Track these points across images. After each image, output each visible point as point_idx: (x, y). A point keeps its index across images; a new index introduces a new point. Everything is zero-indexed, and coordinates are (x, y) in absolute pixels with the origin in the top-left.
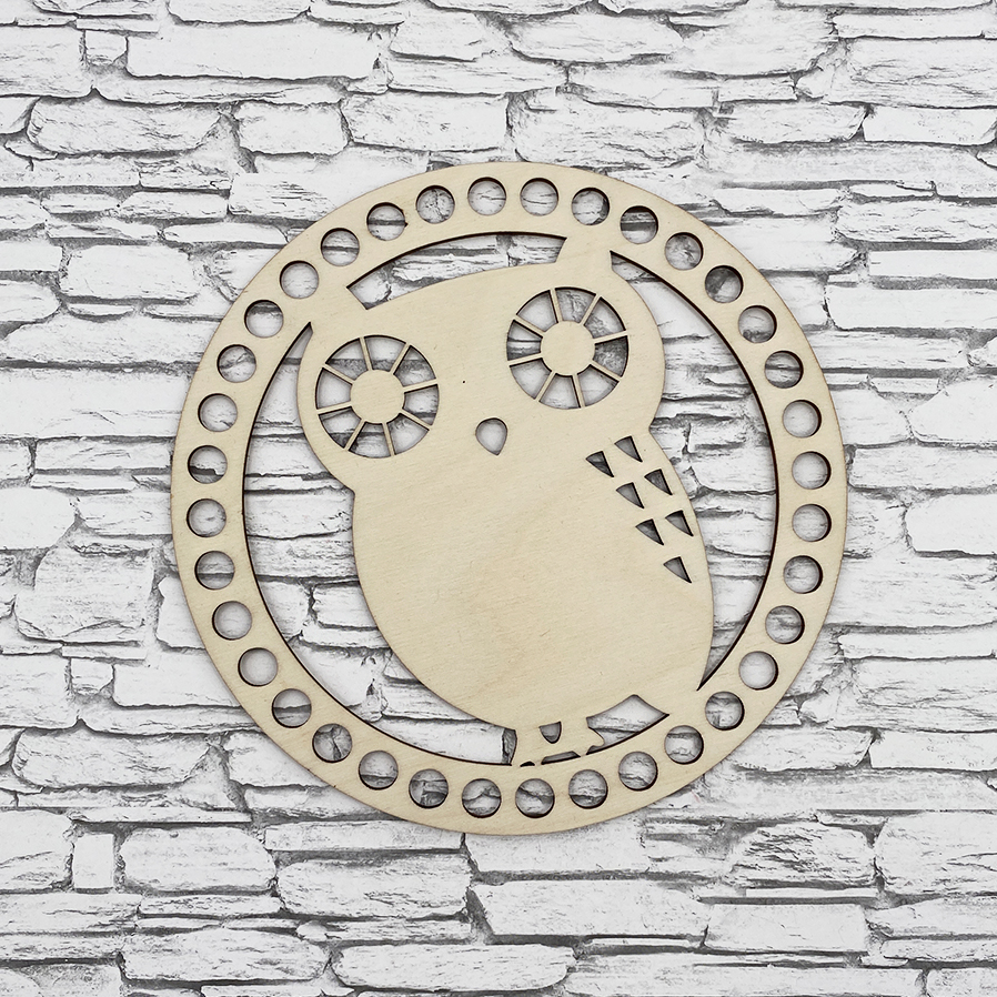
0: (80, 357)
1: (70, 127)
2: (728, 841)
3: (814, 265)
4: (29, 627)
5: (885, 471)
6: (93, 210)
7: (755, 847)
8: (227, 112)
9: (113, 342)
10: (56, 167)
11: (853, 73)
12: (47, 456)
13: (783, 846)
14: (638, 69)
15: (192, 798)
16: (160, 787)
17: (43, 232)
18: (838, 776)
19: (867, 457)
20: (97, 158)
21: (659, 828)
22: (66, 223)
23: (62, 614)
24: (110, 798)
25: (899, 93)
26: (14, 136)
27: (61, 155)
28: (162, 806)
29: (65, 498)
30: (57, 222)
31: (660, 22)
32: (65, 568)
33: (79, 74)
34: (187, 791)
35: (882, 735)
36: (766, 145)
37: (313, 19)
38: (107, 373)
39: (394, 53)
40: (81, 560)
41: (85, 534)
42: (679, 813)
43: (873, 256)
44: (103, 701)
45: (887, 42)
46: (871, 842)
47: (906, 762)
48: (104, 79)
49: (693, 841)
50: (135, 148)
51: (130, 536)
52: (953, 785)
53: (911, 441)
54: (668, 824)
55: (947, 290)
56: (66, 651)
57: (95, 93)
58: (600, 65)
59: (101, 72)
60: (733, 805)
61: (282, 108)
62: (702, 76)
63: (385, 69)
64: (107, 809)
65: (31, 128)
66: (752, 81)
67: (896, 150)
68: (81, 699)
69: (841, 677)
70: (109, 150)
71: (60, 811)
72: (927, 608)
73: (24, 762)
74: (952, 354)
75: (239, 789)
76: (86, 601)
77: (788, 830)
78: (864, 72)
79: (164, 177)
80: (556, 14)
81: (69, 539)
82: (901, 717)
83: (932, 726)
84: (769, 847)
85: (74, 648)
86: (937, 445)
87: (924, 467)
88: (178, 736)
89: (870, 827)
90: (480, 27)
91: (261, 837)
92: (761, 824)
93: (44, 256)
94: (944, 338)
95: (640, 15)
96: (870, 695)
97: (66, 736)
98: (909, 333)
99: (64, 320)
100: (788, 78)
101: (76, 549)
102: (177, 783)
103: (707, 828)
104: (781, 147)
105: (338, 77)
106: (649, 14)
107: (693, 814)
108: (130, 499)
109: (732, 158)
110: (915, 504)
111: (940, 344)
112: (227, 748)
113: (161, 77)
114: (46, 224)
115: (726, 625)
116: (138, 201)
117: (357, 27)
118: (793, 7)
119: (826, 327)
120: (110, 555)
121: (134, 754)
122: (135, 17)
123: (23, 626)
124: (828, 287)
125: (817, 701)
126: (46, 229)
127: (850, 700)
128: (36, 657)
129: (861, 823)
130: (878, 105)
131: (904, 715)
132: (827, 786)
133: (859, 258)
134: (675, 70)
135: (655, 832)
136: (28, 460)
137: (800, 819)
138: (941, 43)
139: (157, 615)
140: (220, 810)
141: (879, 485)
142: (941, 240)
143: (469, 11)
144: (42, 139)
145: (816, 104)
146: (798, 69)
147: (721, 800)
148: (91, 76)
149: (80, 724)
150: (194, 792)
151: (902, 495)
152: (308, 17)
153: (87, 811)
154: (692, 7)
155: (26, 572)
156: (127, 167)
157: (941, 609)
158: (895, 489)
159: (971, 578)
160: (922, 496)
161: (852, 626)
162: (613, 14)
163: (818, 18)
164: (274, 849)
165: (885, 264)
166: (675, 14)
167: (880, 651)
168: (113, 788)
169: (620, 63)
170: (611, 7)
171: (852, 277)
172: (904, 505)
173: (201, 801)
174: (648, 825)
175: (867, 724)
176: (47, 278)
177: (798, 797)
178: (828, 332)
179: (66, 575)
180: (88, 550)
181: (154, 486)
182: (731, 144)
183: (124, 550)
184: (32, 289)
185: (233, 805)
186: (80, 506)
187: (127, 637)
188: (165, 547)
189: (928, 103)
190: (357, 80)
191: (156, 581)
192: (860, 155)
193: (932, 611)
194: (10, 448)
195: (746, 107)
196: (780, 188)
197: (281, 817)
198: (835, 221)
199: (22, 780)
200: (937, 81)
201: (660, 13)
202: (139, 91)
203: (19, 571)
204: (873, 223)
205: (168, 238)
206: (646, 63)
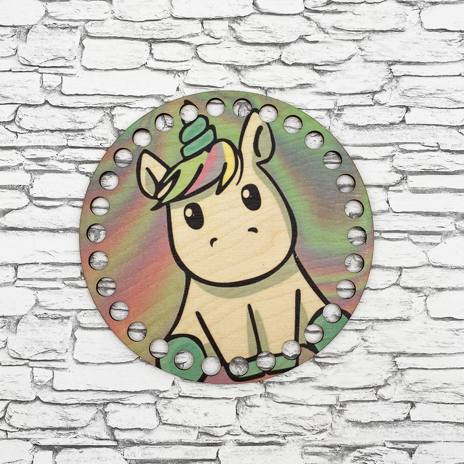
0: (39, 225)
1: (35, 118)
2: (343, 455)
3: (382, 182)
4: (14, 352)
5: (417, 279)
6: (45, 157)
7: (355, 459)
8: (108, 111)
9: (54, 218)
10: (29, 137)
11: (400, 92)
12: (23, 272)
13: (369, 458)
14: (299, 91)
15: (90, 434)
16: (75, 428)
17: (22, 167)
18: (395, 424)
19: (408, 272)
20: (48, 133)
21: (310, 450)
22: (33, 163)
23: (29, 347)
24: (51, 434)
25: (422, 101)
26: (9, 123)
27: (30, 131)
28: (76, 438)
29: (31, 292)
30: (29, 162)
31: (309, 69)
32: (31, 325)
33: (40, 93)
34: (87, 431)
35: (416, 405)
36: (359, 126)
37: (148, 68)
38: (51, 233)
39: (185, 83)
40: (38, 321)
41: (40, 309)
42: (320, 443)
43: (410, 178)
44: (48, 387)
45: (416, 78)
46: (411, 456)
47: (427, 418)
48: (51, 96)
49: (326, 455)
50: (65, 128)
51: (61, 310)
52: (450, 429)
53: (428, 265)
54: (314, 447)
55: (445, 194)
56: (31, 364)
57: (47, 102)
58: (281, 89)
59: (50, 92)
60: (346, 439)
61: (133, 109)
62: (329, 94)
63: (182, 91)
64: (49, 439)
65: (17, 118)
66: (353, 96)
67: (420, 128)
68: (38, 386)
69: (397, 378)
70: (53, 129)
71: (28, 440)
72: (437, 344)
73: (11, 417)
74: (448, 224)
75: (112, 430)
76: (40, 340)
77: (371, 451)
78: (405, 92)
79: (78, 141)
80: (261, 65)
81: (33, 311)
82: (424, 396)
83: (439, 401)
84: (362, 458)
85: (34, 363)
86: (441, 267)
87: (435, 278)
88: (83, 404)
89: (410, 449)
90: (226, 71)
91: (122, 453)
92: (358, 447)
93: (22, 178)
94: (444, 216)
95: (301, 65)
96: (410, 386)
97: (31, 404)
98: (427, 214)
99: (31, 208)
100: (370, 95)
101: (36, 316)
102: (83, 427)
103: (333, 449)
104: (366, 127)
105: (160, 95)
106: (305, 65)
107: (326, 443)
108: (61, 292)
109: (343, 132)
110: (430, 295)
111: (442, 219)
112: (106, 410)
113: (77, 95)
114: (23, 163)
115: (342, 352)
116: (66, 152)
117: (168, 71)
118: (372, 61)
119: (388, 211)
120: (52, 319)
121: (63, 413)
122: (66, 67)
123: (11, 352)
124: (389, 193)
125: (385, 389)
126: (23, 166)
127: (400, 389)
128: (17, 366)
129: (406, 447)
130: (412, 107)
131: (426, 395)
132: (390, 429)
133: (403, 179)
134: (317, 91)
135: (308, 451)
136: (14, 274)
137: (377, 445)
138: (441, 78)
139: (74, 347)
140: (103, 439)
141: (414, 286)
142: (442, 170)
143: (221, 64)
144: (22, 124)
145: (383, 107)
146: (374, 90)
147: (340, 436)
148: (45, 94)
149: (37, 398)
150: (90, 431)
151: (425, 291)
152: (146, 67)
153: (40, 440)
154: (325, 62)
155: (13, 327)
156: (61, 137)
157: (444, 345)
158: (421, 288)
159: (457, 330)
160: (434, 291)
161: (401, 353)
162: (288, 65)
163: (383, 66)
164: (128, 458)
165: (416, 181)
166: (317, 65)
167: (415, 365)
168: (52, 429)
169: (291, 88)
170: (287, 62)
171: (400, 188)
172: (426, 296)
173: (94, 435)
174: (305, 448)
175: (409, 400)
176: (24, 188)
177: (376, 434)
178: (389, 214)
179: (31, 328)
180: (41, 316)
181: (72, 286)
182: (343, 126)
183: (58, 316)
184: (16, 193)
185: (109, 437)
186: (38, 295)
187: (59, 358)
188: (77, 315)
189: (435, 106)
190: (169, 96)
191: (73, 331)
192: (404, 130)
193: (439, 346)
194: (6, 268)
195: (350, 108)
196: (366, 146)
197: (132, 443)
198: (392, 162)
199: (10, 425)
200: (440, 96)
201: (310, 64)
202: (67, 101)
203: (9, 326)
204: (410, 162)
205: (80, 170)
206: (303, 88)
